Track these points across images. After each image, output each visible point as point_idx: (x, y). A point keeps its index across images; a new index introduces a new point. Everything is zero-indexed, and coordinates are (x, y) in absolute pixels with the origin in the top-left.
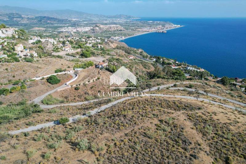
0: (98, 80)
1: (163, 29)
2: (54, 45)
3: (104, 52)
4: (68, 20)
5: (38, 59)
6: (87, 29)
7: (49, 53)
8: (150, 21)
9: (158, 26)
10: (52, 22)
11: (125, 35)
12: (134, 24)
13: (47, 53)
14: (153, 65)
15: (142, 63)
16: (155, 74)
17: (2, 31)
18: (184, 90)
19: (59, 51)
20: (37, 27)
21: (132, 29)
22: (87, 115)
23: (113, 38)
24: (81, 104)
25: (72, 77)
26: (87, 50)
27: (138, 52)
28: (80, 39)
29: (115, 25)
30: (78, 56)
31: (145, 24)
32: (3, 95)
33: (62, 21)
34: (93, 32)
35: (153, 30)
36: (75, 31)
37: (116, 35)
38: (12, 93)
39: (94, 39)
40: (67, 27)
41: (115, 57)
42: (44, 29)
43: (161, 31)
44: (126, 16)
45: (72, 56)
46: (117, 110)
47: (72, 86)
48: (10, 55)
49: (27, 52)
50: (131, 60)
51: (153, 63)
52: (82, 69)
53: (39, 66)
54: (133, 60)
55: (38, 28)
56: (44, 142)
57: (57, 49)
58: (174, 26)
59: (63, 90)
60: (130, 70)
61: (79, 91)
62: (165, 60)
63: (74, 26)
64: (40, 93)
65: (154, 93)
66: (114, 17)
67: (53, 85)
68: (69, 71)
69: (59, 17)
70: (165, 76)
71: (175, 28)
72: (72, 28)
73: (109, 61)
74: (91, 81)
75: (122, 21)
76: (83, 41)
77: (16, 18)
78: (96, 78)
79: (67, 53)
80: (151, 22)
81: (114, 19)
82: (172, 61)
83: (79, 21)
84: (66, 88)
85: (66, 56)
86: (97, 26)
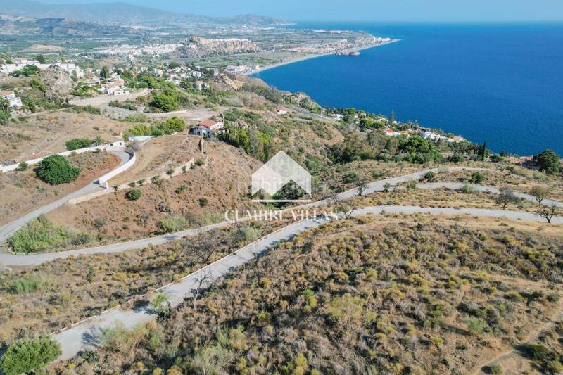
0: (198, 168)
1: (351, 47)
2: (75, 79)
3: (211, 97)
4: (120, 29)
5: (24, 115)
6: (169, 49)
7: (62, 101)
8: (319, 29)
9: (339, 42)
10: (80, 33)
11: (261, 62)
12: (282, 35)
13: (54, 99)
14: (340, 129)
15: (311, 124)
16: (346, 150)
19: (90, 96)
20: (41, 44)
21: (277, 49)
23: (234, 70)
25: (117, 161)
26: (166, 93)
27: (296, 99)
28: (149, 70)
29: (236, 39)
30: (142, 108)
31: (308, 37)
33: (105, 31)
34: (182, 55)
35: (326, 49)
36: (138, 52)
37: (240, 62)
39: (185, 69)
40: (120, 45)
41: (240, 109)
42: (60, 48)
43: (347, 52)
44: (263, 18)
45: (125, 107)
47: (116, 188)
50: (282, 116)
51: (339, 124)
52: (150, 137)
53: (26, 133)
54: (289, 118)
55: (45, 47)
57: (86, 88)
58: (376, 39)
59: (89, 202)
60: (282, 141)
61: (138, 202)
62: (365, 117)
63: (135, 43)
66: (233, 21)
67: (55, 187)
68: (111, 145)
69: (98, 21)
70: (383, 154)
71: (379, 44)
72: (131, 47)
73: (225, 118)
74: (178, 171)
75: (254, 29)
76: (159, 76)
78: (192, 161)
79: (113, 101)
80: (322, 31)
81: (234, 26)
82: (381, 120)
83: (149, 31)
84: (99, 193)
85: (111, 108)
86: (192, 41)
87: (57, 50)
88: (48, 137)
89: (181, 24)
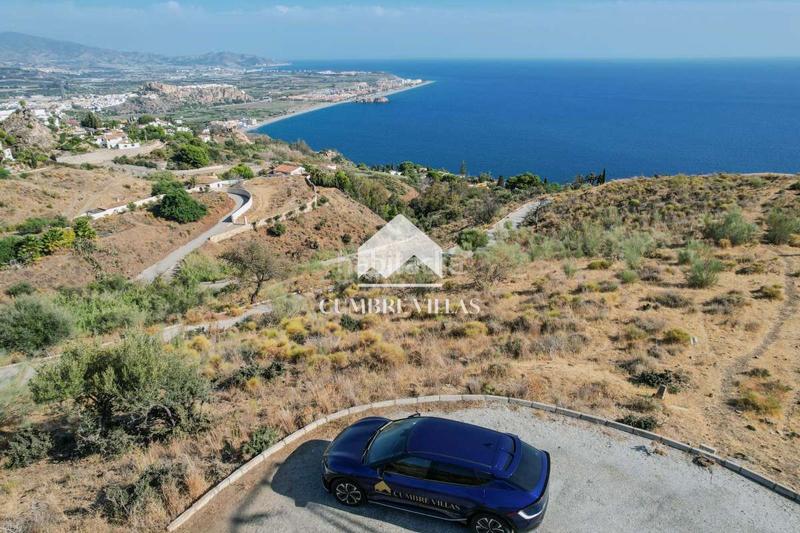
1: (374, 91)
4: (21, 73)
6: (114, 100)
8: (325, 70)
9: (356, 86)
11: (257, 114)
12: (276, 79)
21: (275, 97)
29: (213, 85)
31: (314, 80)
34: (138, 108)
35: (342, 95)
37: (227, 115)
40: (28, 95)
43: (372, 98)
44: (242, 57)
58: (403, 81)
66: (200, 62)
71: (408, 88)
72: (50, 98)
75: (233, 71)
80: (329, 72)
81: (203, 68)
83: (70, 75)
86: (151, 89)
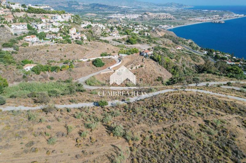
0: (141, 68)
1: (220, 19)
2: (102, 30)
3: (150, 40)
4: (118, 7)
5: (87, 42)
6: (136, 16)
7: (97, 37)
9: (214, 16)
10: (103, 9)
11: (174, 24)
12: (186, 12)
13: (95, 37)
14: (204, 58)
15: (190, 55)
16: (205, 68)
17: (62, 16)
18: (240, 91)
19: (106, 36)
21: (183, 18)
22: (126, 101)
23: (162, 27)
24: (121, 90)
25: (116, 62)
26: (133, 37)
27: (187, 42)
28: (127, 26)
29: (164, 14)
30: (123, 42)
31: (199, 13)
32: (55, 71)
33: (112, 8)
34: (141, 19)
35: (207, 19)
36: (123, 17)
37: (165, 23)
38: (62, 70)
39: (141, 26)
40: (117, 14)
41: (161, 46)
42: (96, 14)
43: (218, 21)
44: (178, 4)
45: (118, 41)
46: (158, 102)
47: (115, 71)
48: (65, 37)
49: (79, 35)
50: (179, 50)
51: (204, 56)
52: (126, 55)
53: (87, 49)
54: (181, 51)
55: (91, 14)
56: (82, 120)
57: (105, 34)
58: (235, 15)
59: (106, 74)
60: (176, 61)
62: (219, 54)
63: (123, 13)
64: (85, 73)
65: (201, 89)
66: (164, 5)
67: (97, 68)
68: (114, 56)
69: (110, 4)
70: (216, 72)
72: (121, 15)
73: (154, 49)
74: (134, 68)
75: (173, 9)
76: (131, 28)
77: (74, 5)
78: (140, 65)
79: (114, 39)
80: (206, 10)
81: (165, 7)
82: (227, 56)
83: (129, 9)
84: (109, 72)
85: (113, 41)
86: (146, 14)
87: (94, 15)
88: (93, 50)
89: (142, 6)
